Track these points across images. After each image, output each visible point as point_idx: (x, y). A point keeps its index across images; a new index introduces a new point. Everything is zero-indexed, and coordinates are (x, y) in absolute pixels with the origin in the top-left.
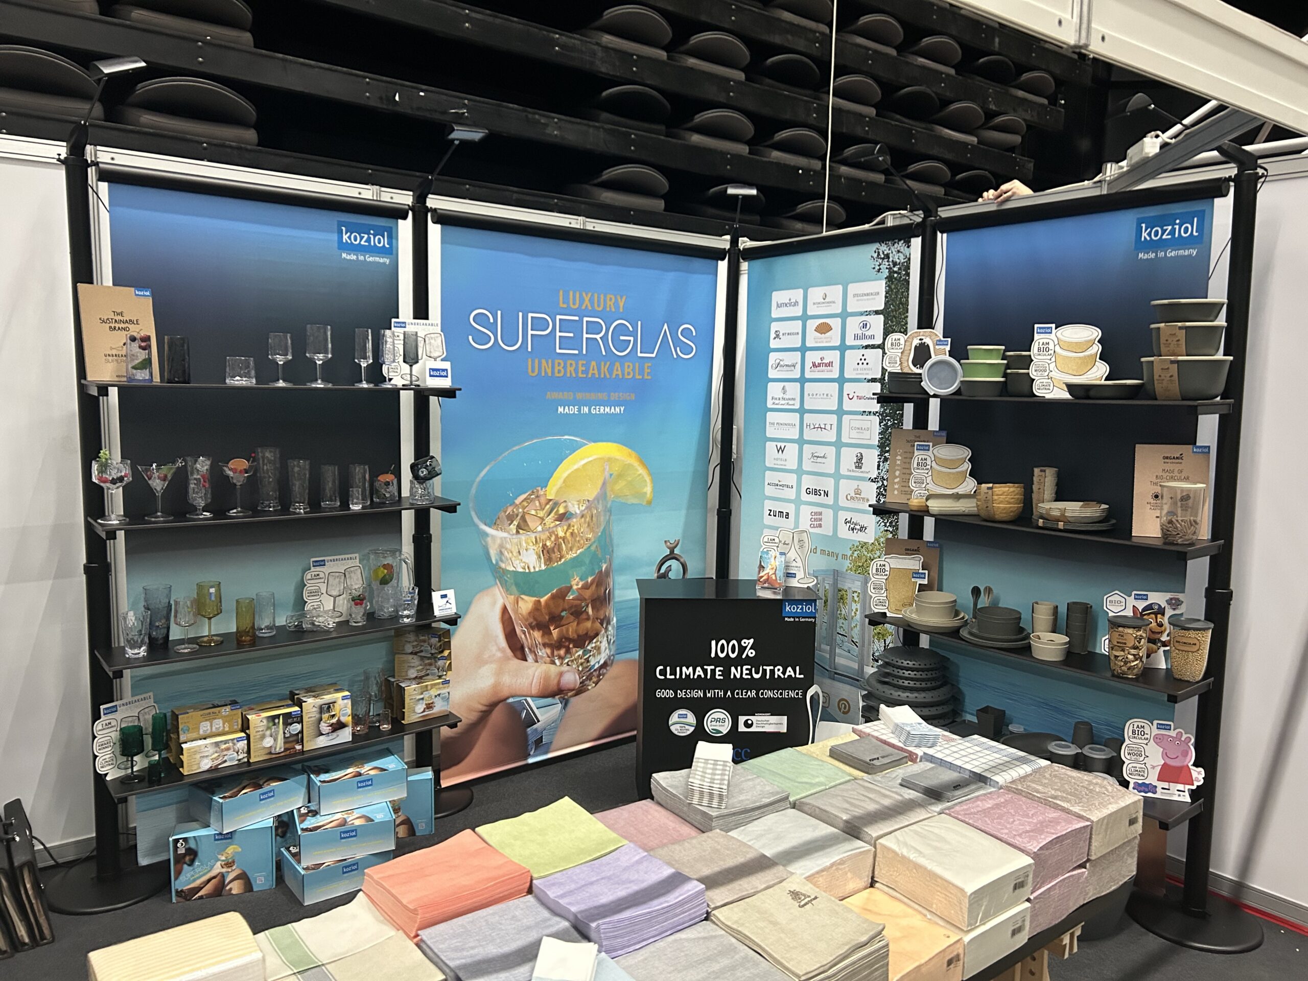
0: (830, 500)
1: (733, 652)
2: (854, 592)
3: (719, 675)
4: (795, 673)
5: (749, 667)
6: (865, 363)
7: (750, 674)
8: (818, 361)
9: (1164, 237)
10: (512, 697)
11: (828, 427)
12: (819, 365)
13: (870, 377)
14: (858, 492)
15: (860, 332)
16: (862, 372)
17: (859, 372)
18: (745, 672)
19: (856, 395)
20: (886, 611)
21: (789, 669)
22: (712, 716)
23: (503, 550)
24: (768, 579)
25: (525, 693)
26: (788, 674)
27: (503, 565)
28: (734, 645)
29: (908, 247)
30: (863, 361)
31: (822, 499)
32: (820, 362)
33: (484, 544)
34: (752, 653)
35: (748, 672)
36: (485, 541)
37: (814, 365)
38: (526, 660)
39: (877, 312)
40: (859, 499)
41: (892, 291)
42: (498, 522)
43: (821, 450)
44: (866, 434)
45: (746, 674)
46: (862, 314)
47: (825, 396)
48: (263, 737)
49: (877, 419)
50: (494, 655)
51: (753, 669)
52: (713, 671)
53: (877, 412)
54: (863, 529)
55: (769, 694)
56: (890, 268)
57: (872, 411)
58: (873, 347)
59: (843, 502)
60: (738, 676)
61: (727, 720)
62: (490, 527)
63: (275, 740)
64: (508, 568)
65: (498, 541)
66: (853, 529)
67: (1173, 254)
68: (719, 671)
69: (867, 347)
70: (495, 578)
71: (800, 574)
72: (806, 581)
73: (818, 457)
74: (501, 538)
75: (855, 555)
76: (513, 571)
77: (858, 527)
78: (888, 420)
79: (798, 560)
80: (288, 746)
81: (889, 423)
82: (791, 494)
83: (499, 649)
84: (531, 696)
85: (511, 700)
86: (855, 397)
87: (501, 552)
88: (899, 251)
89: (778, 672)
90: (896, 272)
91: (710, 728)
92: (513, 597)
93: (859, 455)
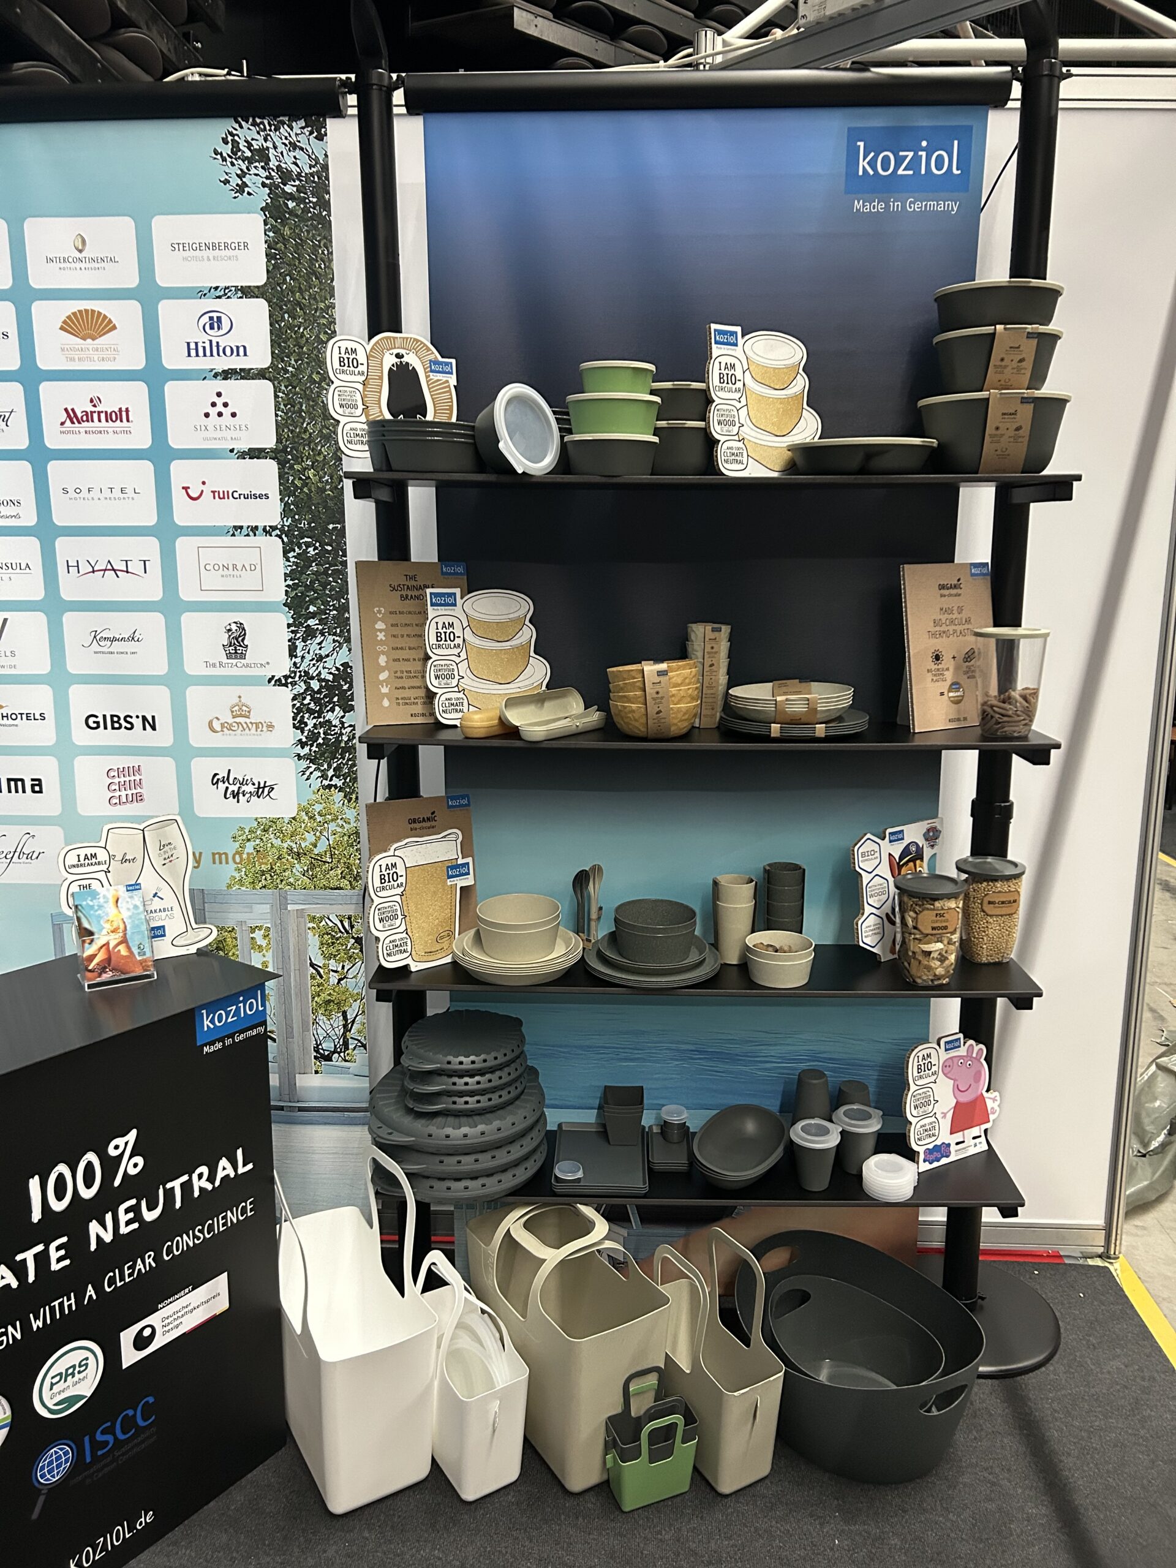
0: (164, 736)
1: (88, 1184)
2: (253, 930)
3: (59, 1260)
4: (235, 1168)
5: (133, 1202)
6: (227, 412)
7: (139, 1217)
8: (82, 407)
9: (900, 172)
11: (136, 567)
12: (88, 417)
13: (245, 447)
14: (241, 711)
15: (202, 338)
16: (218, 434)
17: (211, 434)
18: (123, 1218)
19: (207, 490)
20: (409, 961)
21: (224, 1162)
22: (52, 1373)
24: (108, 961)
26: (220, 1174)
28: (89, 1166)
29: (320, 138)
30: (220, 408)
31: (139, 736)
32: (89, 408)
34: (133, 1166)
35: (131, 1215)
37: (72, 416)
39: (247, 292)
40: (244, 728)
41: (285, 241)
43: (119, 624)
44: (250, 580)
45: (128, 1223)
46: (202, 294)
47: (117, 493)
49: (275, 545)
51: (144, 1203)
52: (42, 1260)
53: (274, 528)
54: (262, 790)
55: (186, 1241)
56: (272, 188)
57: (261, 525)
58: (245, 374)
59: (199, 737)
60: (108, 1237)
61: (92, 1361)
66: (235, 795)
67: (917, 207)
68: (58, 1249)
69: (227, 375)
71: (174, 925)
72: (192, 936)
73: (114, 639)
75: (249, 847)
77: (249, 788)
78: (308, 545)
79: (166, 892)
81: (311, 551)
82: (44, 733)
86: (208, 495)
88: (294, 146)
89: (201, 1183)
90: (291, 197)
91: (50, 1405)
93: (234, 627)
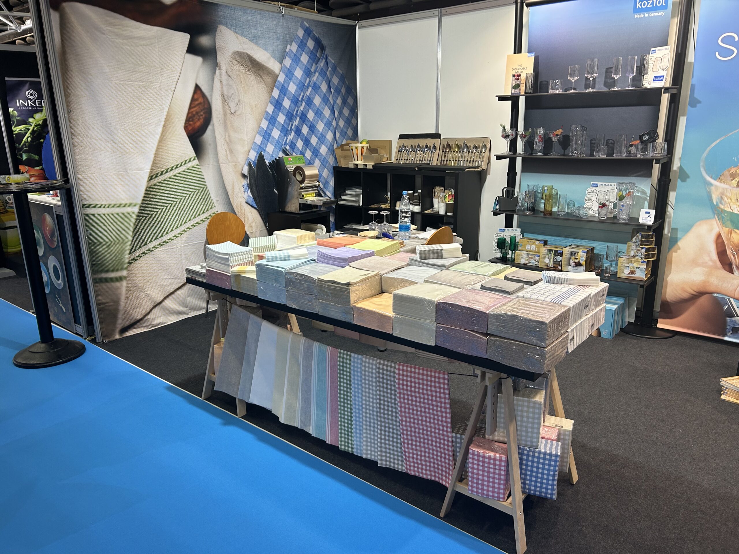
10: (718, 293)
23: (723, 197)
25: (728, 294)
27: (722, 207)
33: (708, 190)
36: (709, 189)
38: (733, 274)
42: (722, 177)
48: (545, 258)
50: (706, 263)
62: (715, 180)
63: (550, 261)
64: (726, 209)
65: (720, 190)
70: (714, 214)
74: (723, 189)
76: (730, 212)
80: (555, 265)
83: (711, 260)
84: (734, 298)
85: (716, 295)
87: (722, 198)
92: (727, 229)
